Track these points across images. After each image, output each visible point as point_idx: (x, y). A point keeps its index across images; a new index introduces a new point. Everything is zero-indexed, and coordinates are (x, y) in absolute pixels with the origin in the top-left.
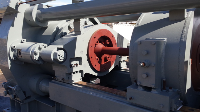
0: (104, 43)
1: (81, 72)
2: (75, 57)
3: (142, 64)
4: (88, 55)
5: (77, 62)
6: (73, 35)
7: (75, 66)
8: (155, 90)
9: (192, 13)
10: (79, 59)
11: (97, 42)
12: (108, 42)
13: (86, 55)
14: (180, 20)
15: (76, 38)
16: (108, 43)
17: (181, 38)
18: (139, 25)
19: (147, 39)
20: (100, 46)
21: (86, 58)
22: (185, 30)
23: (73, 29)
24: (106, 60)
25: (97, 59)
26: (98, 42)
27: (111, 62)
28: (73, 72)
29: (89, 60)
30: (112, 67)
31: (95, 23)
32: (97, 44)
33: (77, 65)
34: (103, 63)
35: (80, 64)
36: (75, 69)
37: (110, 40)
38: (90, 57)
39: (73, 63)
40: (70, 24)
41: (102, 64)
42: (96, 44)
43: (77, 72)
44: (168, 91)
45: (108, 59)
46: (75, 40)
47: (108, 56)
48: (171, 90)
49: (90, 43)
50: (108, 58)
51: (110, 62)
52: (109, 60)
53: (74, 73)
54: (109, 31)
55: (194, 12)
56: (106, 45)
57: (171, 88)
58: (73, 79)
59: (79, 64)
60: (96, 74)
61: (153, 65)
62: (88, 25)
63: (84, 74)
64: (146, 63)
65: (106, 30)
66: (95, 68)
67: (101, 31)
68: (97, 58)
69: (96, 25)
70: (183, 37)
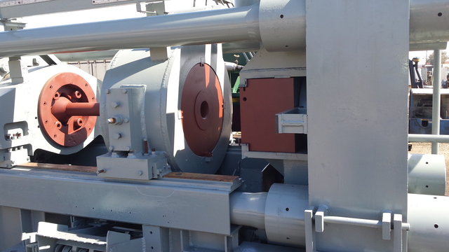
0: (70, 97)
1: (28, 147)
2: (14, 121)
3: (109, 120)
4: (39, 117)
5: (20, 131)
6: (9, 84)
7: (16, 137)
8: (132, 154)
9: (178, 51)
10: (23, 125)
11: (56, 95)
12: (78, 94)
13: (36, 118)
14: (163, 61)
15: (15, 89)
16: (79, 97)
17: (162, 84)
18: (113, 67)
19: (123, 87)
20: (64, 102)
21: (36, 122)
22: (167, 74)
23: (9, 75)
24: (76, 126)
25: (58, 125)
26: (59, 95)
27: (87, 129)
28: (12, 146)
29: (41, 126)
30: (90, 138)
31: (51, 62)
32: (55, 98)
33: (18, 135)
34: (71, 131)
35: (25, 133)
36: (15, 143)
37: (81, 92)
38: (44, 122)
39: (11, 132)
40: (3, 65)
41: (69, 133)
42: (54, 100)
43: (19, 148)
44: (151, 154)
45: (80, 124)
46: (13, 92)
47: (79, 119)
48: (153, 153)
49: (42, 96)
50: (81, 122)
51: (84, 129)
52: (82, 125)
53: (14, 149)
54: (78, 76)
55: (180, 50)
56: (74, 100)
57: (154, 150)
58: (12, 159)
59: (22, 134)
60: (58, 151)
61: (126, 120)
62: (40, 66)
63: (34, 150)
64: (116, 118)
65: (73, 74)
66: (56, 140)
67: (63, 76)
68: (58, 122)
69: (53, 66)
70: (164, 83)
